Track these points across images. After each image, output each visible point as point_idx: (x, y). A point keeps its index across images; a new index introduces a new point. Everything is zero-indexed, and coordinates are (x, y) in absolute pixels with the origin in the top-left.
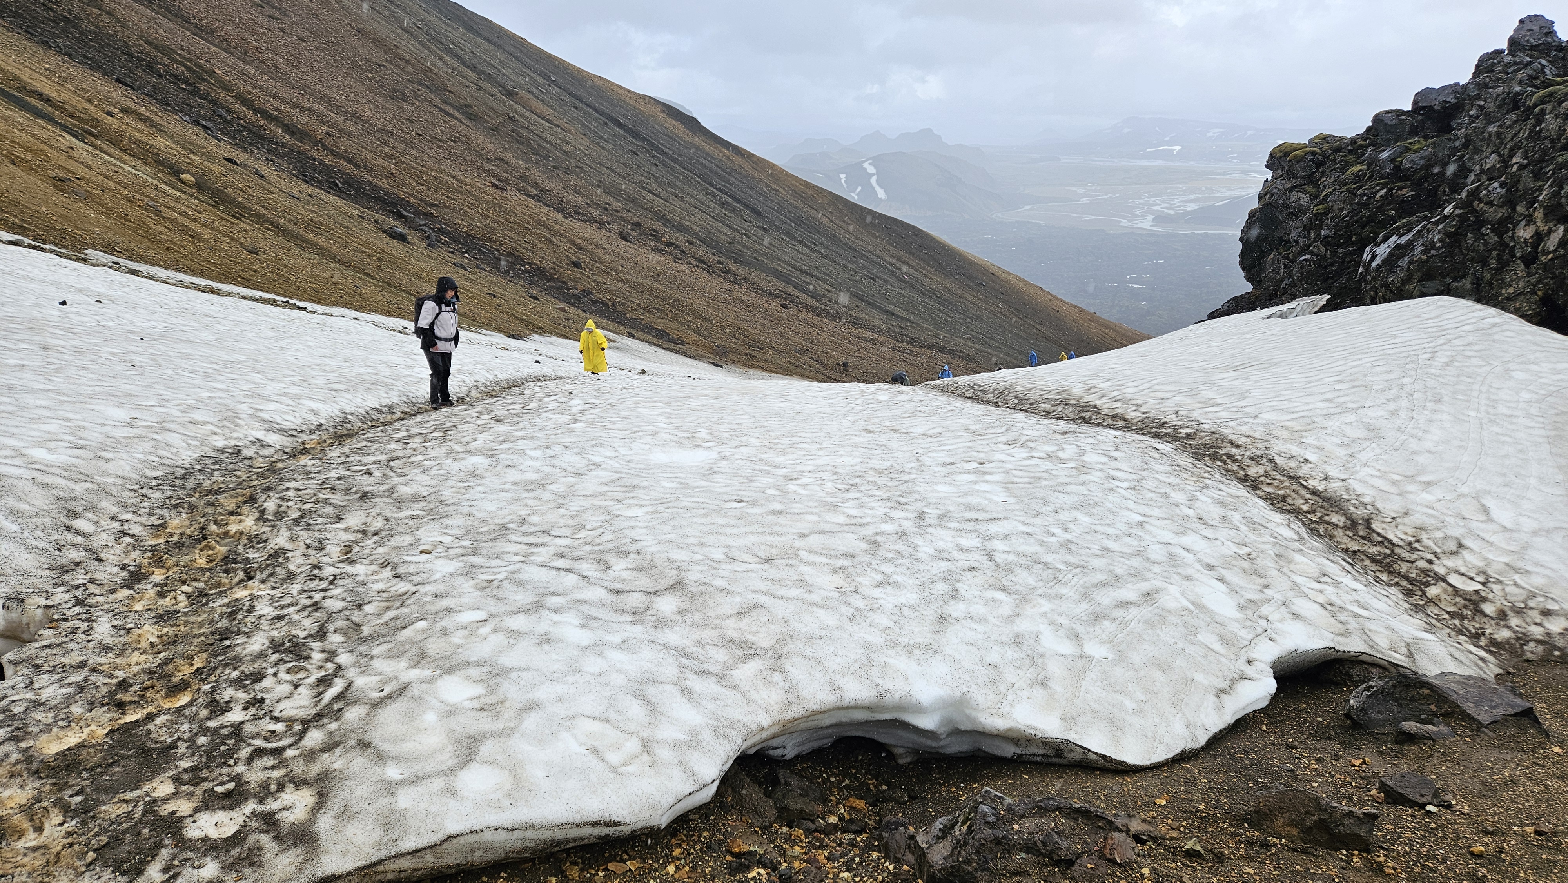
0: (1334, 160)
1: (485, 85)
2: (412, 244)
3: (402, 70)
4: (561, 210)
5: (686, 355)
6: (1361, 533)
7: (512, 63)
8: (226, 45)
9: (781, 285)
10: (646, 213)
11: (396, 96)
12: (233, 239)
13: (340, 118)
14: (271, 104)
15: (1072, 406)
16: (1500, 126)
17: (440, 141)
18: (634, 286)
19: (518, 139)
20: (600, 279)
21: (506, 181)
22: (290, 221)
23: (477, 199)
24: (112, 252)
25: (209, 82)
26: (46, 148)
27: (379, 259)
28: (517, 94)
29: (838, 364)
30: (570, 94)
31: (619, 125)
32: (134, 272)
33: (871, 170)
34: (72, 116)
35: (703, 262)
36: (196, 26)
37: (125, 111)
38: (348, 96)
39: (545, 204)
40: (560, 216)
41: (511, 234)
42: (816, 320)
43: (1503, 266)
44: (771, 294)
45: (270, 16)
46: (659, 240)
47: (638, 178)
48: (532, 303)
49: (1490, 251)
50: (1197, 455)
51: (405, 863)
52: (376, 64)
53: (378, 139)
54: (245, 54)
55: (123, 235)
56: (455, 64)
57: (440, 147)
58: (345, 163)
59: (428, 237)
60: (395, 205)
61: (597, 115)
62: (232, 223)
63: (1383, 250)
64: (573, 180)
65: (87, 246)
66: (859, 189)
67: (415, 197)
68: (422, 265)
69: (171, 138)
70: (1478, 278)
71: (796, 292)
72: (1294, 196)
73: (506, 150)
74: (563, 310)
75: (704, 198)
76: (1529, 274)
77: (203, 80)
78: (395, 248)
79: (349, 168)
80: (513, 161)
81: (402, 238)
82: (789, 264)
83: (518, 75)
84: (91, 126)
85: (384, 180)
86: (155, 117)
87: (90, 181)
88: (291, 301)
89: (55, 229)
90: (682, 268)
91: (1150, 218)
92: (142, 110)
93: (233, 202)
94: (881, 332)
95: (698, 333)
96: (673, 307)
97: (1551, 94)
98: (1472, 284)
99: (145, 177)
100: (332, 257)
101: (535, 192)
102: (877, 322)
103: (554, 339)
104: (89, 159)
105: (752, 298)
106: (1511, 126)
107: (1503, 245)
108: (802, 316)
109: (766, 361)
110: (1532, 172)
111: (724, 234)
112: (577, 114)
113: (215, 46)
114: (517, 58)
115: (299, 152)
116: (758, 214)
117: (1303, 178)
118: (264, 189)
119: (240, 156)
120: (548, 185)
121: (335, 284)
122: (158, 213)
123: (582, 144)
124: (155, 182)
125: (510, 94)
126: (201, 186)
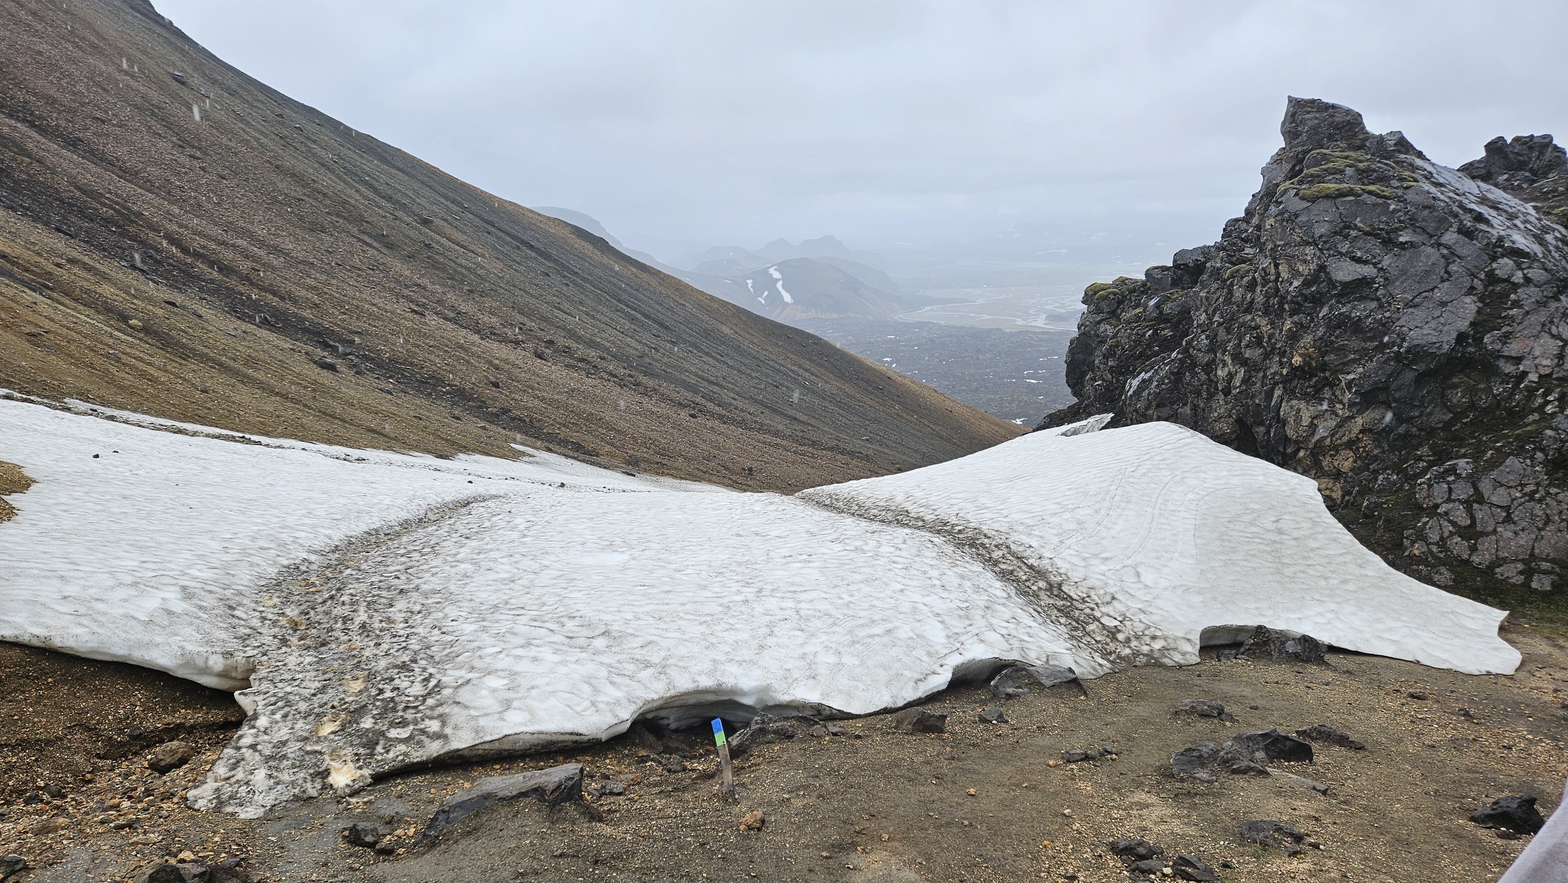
0: (1130, 299)
1: (400, 214)
2: (341, 373)
3: (321, 202)
4: (478, 332)
5: (600, 465)
6: (1055, 593)
7: (427, 192)
8: (149, 186)
9: (689, 395)
10: (559, 331)
11: (315, 228)
12: (185, 380)
13: (262, 253)
14: (197, 243)
15: (892, 511)
16: (1208, 292)
17: (359, 269)
18: (551, 402)
19: (435, 265)
20: (517, 397)
21: (424, 305)
22: (231, 358)
23: (398, 325)
24: (87, 400)
25: (137, 224)
26: (14, 305)
27: (314, 390)
28: (432, 222)
29: (744, 469)
30: (483, 219)
31: (531, 247)
32: (112, 418)
33: (777, 275)
34: (27, 270)
35: (615, 376)
36: (120, 168)
37: (72, 261)
38: (270, 229)
39: (461, 326)
40: (476, 338)
41: (432, 357)
42: (723, 428)
43: (1211, 396)
44: (680, 404)
45: (191, 156)
46: (572, 357)
47: (550, 298)
48: (455, 423)
49: (1202, 385)
50: (960, 545)
51: (487, 746)
52: (295, 198)
53: (301, 271)
54: (169, 193)
55: (92, 383)
56: (372, 195)
57: (359, 276)
58: (271, 297)
59: (355, 366)
60: (319, 334)
61: (509, 239)
62: (180, 364)
63: (1136, 383)
64: (488, 302)
65: (65, 395)
66: (766, 293)
67: (338, 325)
68: (352, 393)
69: (116, 285)
70: (1195, 405)
71: (703, 401)
72: (1103, 327)
73: (423, 276)
74: (484, 428)
75: (614, 316)
76: (1226, 403)
77: (132, 222)
78: (326, 377)
79: (275, 301)
80: (430, 287)
81: (331, 368)
82: (696, 375)
83: (432, 203)
84: (45, 279)
85: (309, 311)
86: (98, 266)
87: (56, 333)
88: (247, 436)
89: (35, 381)
90: (595, 382)
91: (1043, 316)
92: (86, 259)
93: (178, 343)
94: (784, 437)
95: (612, 444)
96: (588, 420)
97: (1237, 271)
98: (1191, 410)
99: (100, 325)
100: (272, 392)
101: (452, 315)
102: (780, 427)
103: (478, 457)
104: (49, 312)
105: (663, 409)
106: (1214, 293)
107: (1211, 380)
108: (709, 424)
109: (676, 468)
110: (1225, 328)
111: (633, 347)
112: (491, 239)
113: (140, 187)
114: (430, 187)
115: (227, 288)
116: (667, 328)
117: (1108, 313)
118: (203, 328)
119: (179, 299)
120: (464, 308)
121: (278, 416)
122: (118, 360)
123: (495, 267)
124: (109, 329)
125: (426, 222)
126: (146, 330)
